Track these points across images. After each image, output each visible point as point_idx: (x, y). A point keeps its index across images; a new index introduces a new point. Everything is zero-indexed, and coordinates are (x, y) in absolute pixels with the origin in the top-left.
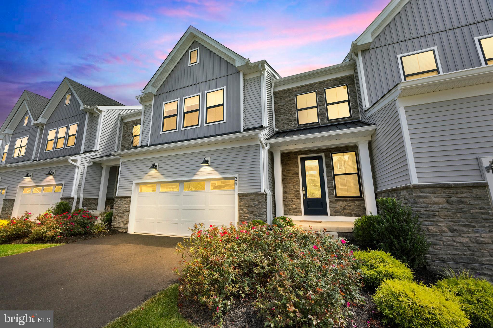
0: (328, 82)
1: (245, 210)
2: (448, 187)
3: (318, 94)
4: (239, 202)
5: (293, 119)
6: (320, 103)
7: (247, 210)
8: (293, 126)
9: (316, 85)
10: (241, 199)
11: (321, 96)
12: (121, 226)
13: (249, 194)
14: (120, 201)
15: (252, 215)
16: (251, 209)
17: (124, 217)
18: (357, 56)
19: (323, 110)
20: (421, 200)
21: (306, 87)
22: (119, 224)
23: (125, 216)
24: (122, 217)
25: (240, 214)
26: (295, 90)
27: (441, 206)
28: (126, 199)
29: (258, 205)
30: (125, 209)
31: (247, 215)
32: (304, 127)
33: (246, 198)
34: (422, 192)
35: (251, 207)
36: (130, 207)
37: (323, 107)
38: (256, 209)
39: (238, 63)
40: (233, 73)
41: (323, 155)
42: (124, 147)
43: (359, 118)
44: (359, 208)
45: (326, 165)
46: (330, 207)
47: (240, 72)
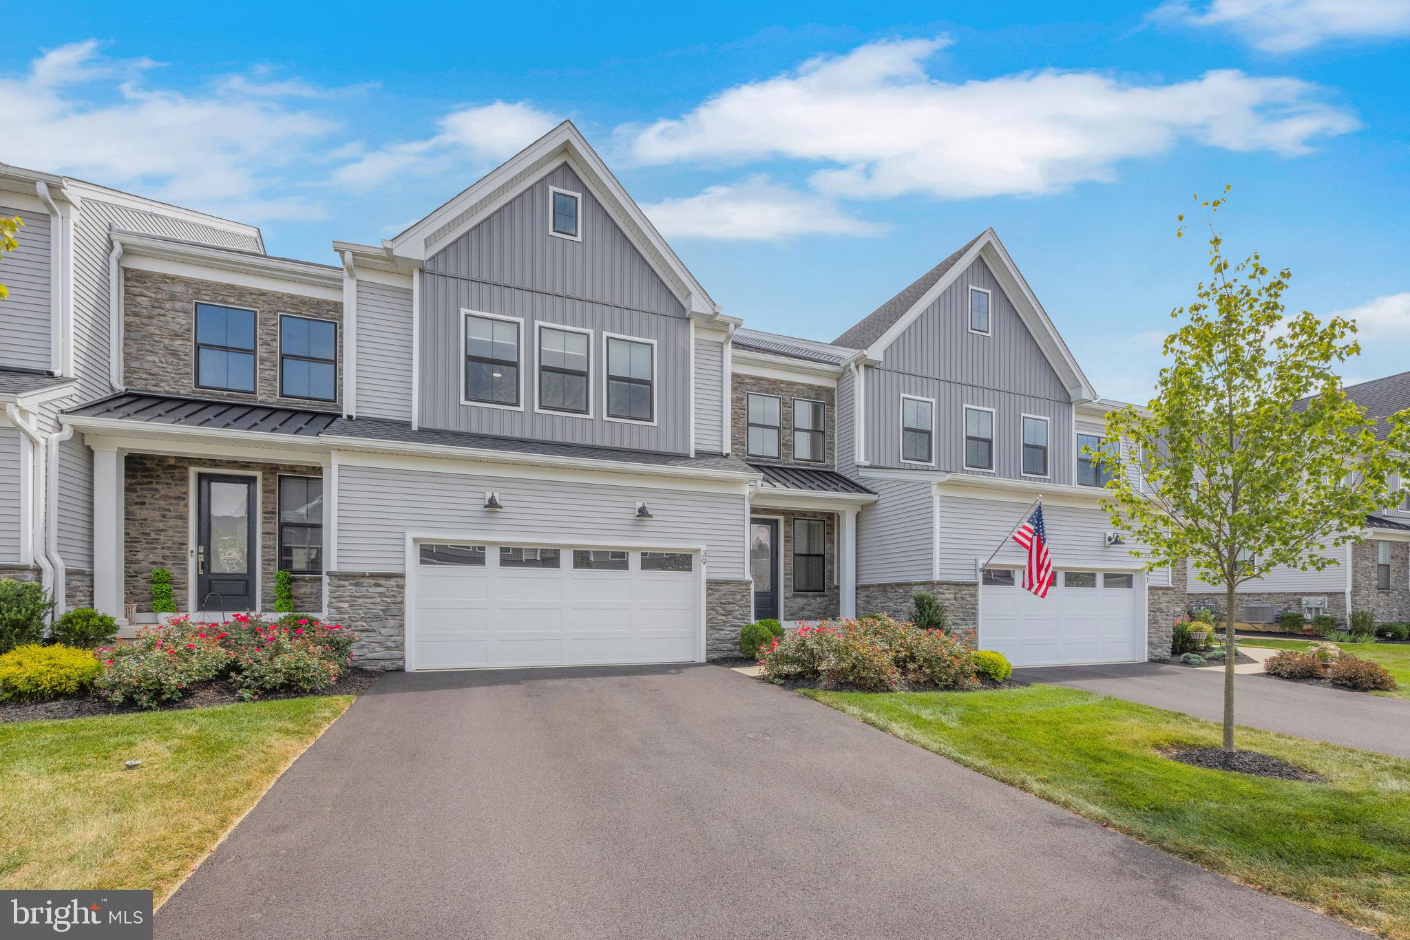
0: (800, 387)
1: (719, 609)
2: (957, 584)
3: (784, 404)
4: (708, 595)
5: (741, 440)
6: (785, 422)
7: (724, 610)
8: (741, 454)
9: (782, 385)
10: (711, 589)
11: (787, 409)
12: (370, 656)
13: (727, 583)
14: (356, 585)
15: (730, 617)
16: (729, 607)
17: (384, 631)
18: (858, 370)
19: (787, 438)
20: (940, 596)
21: (767, 383)
22: (365, 651)
23: (384, 627)
24: (374, 631)
25: (710, 617)
26: (747, 380)
27: (951, 602)
28: (382, 582)
29: (741, 600)
30: (383, 610)
31: (723, 618)
32: (758, 461)
33: (721, 588)
34: (941, 588)
35: (730, 603)
36: (402, 602)
37: (788, 431)
38: (737, 608)
39: (697, 305)
40: (672, 313)
41: (781, 518)
42: (145, 376)
43: (833, 467)
44: (820, 608)
45: (785, 537)
46: (785, 607)
47: (688, 319)
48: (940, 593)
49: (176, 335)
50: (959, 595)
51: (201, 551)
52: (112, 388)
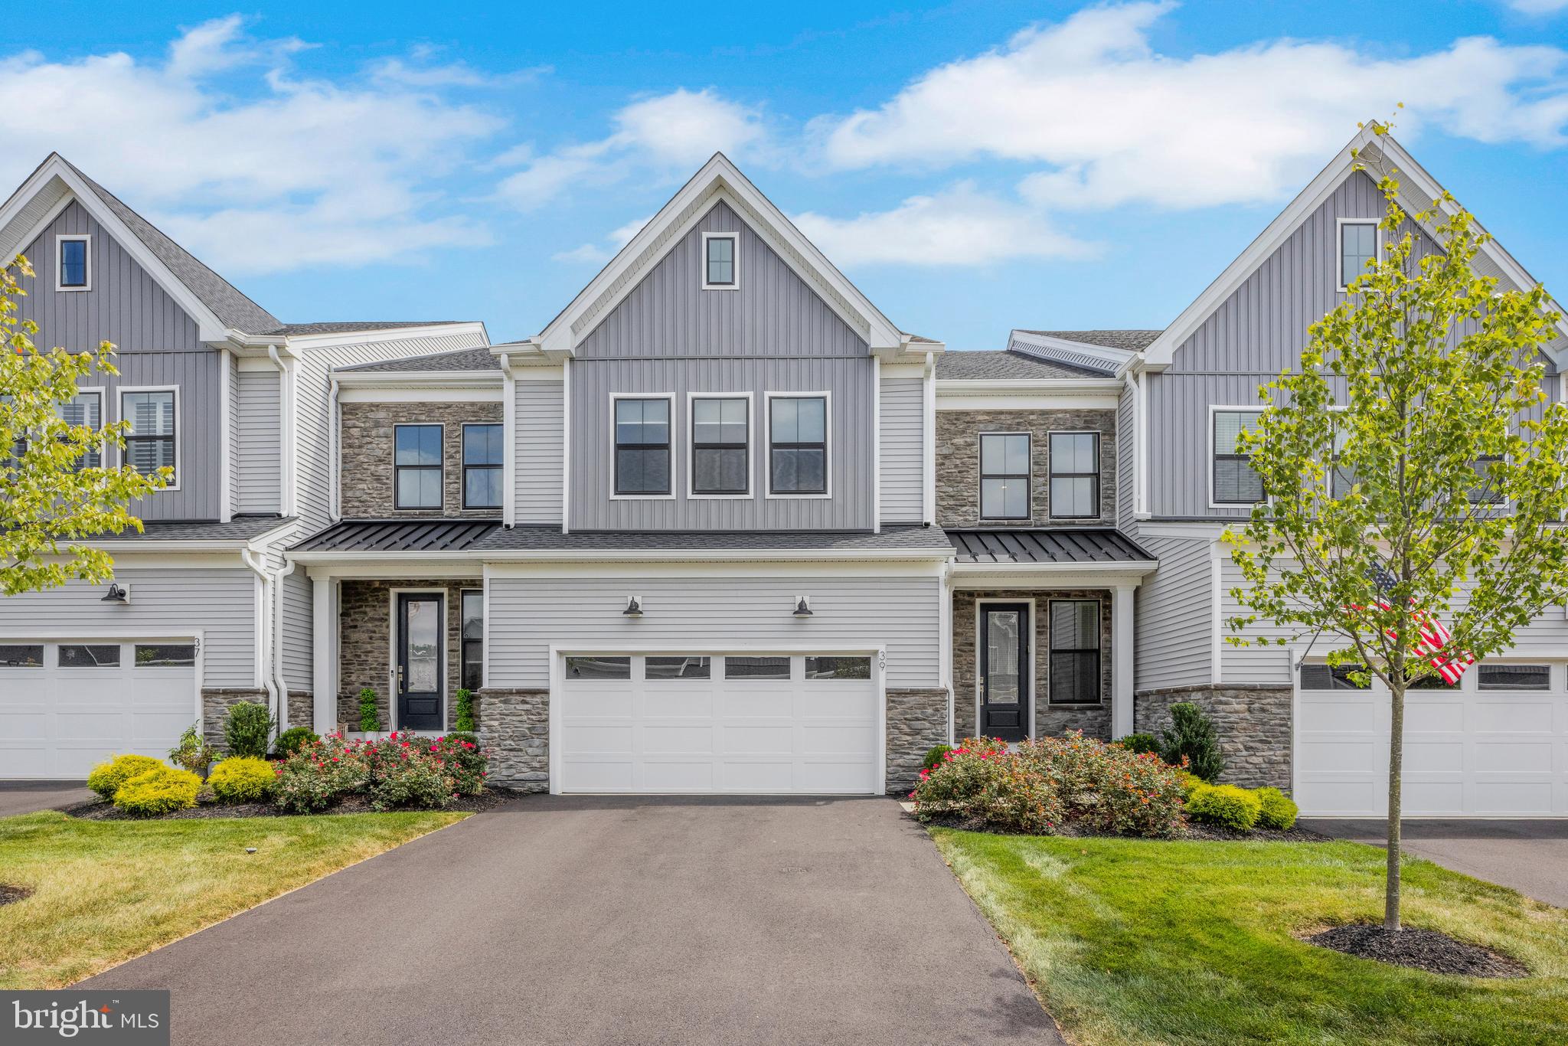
0: (1060, 415)
1: (903, 726)
2: (1252, 689)
3: (1033, 441)
4: (889, 709)
5: (971, 499)
6: (1036, 468)
7: (909, 726)
8: (971, 518)
9: (1031, 417)
10: (893, 701)
11: (1039, 448)
12: (518, 776)
13: (914, 693)
14: (505, 702)
15: (919, 737)
16: (917, 724)
17: (530, 750)
18: (1137, 382)
19: (1040, 489)
20: (1221, 707)
21: (1008, 417)
22: (514, 771)
23: (530, 746)
24: (521, 750)
25: (891, 737)
26: (980, 418)
27: (1241, 715)
28: (528, 699)
29: (934, 715)
30: (529, 729)
31: (909, 738)
32: (996, 525)
33: (905, 700)
34: (1223, 696)
35: (917, 719)
36: (546, 720)
37: (1041, 480)
38: (927, 725)
39: (879, 339)
40: (851, 353)
41: (1032, 602)
42: (357, 504)
43: (1113, 523)
44: (1091, 726)
45: (1037, 627)
46: (1037, 724)
47: (872, 357)
48: (1221, 703)
49: (380, 461)
50: (1256, 706)
51: (401, 671)
52: (331, 520)
